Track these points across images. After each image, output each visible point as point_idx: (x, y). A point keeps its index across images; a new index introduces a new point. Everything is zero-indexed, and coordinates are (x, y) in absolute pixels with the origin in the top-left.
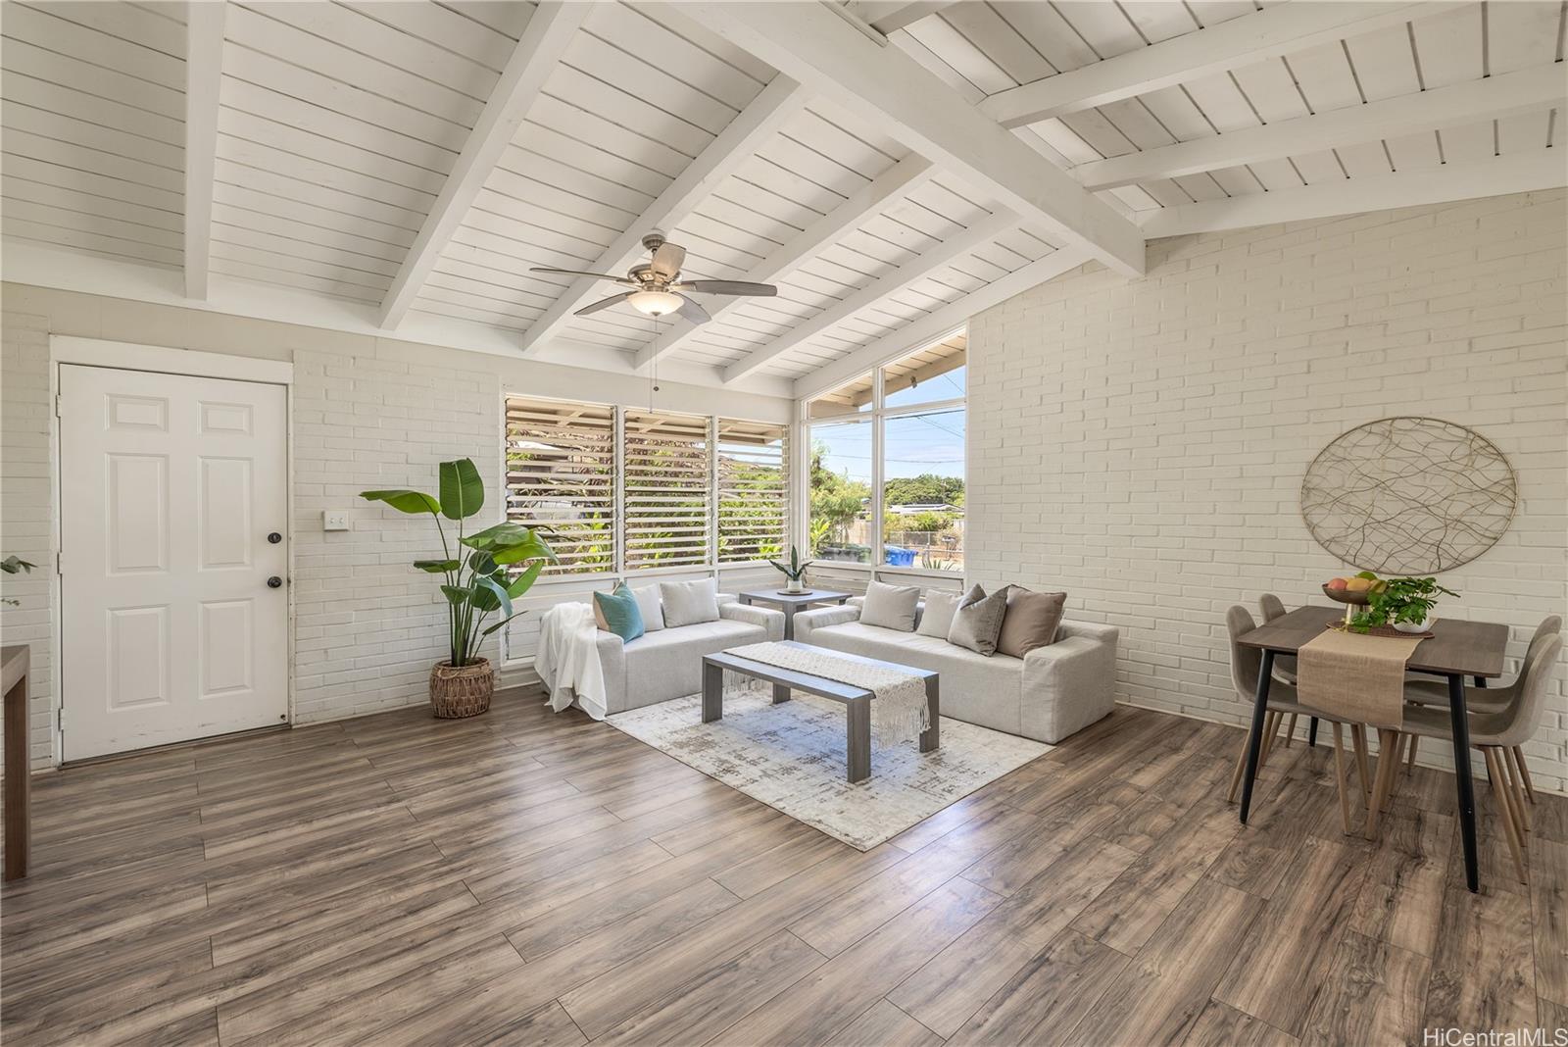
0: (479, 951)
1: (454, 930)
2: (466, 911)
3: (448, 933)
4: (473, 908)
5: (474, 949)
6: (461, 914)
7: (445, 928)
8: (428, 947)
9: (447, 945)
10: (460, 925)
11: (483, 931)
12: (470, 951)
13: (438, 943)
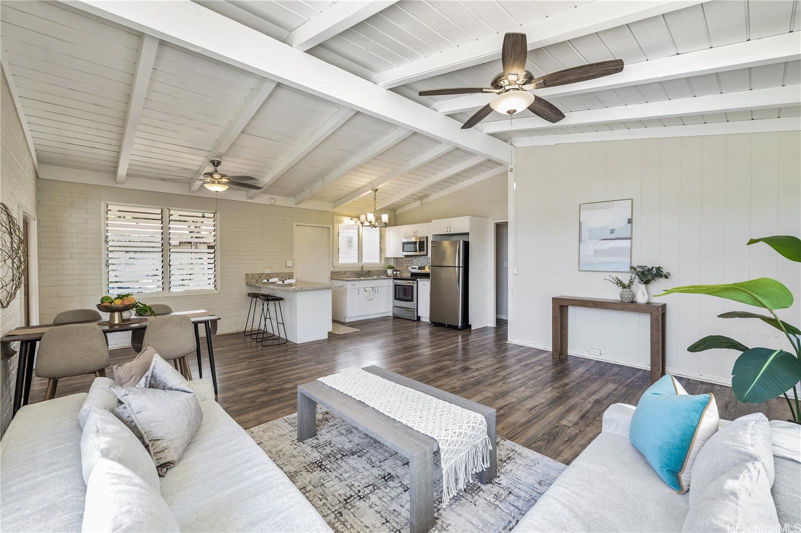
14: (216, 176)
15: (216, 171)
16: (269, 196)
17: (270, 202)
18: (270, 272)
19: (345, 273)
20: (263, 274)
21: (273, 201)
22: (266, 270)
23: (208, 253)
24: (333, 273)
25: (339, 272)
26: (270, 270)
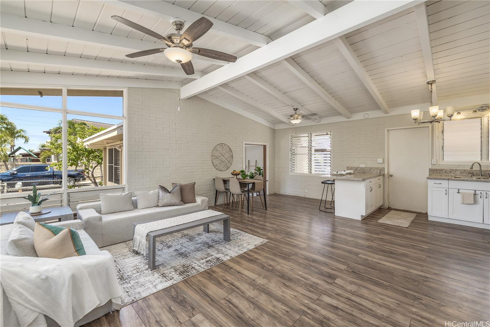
0: (341, 286)
1: (337, 295)
2: (327, 295)
3: (339, 295)
4: (325, 294)
5: (341, 287)
6: (330, 296)
7: (338, 297)
8: (347, 297)
9: (343, 293)
10: (334, 294)
11: (333, 288)
12: (342, 288)
13: (344, 295)
14: (296, 116)
15: (296, 113)
16: (363, 113)
17: (364, 117)
18: (364, 167)
19: (450, 172)
20: (358, 168)
21: (366, 116)
22: (361, 165)
23: (324, 154)
24: (432, 171)
25: (441, 170)
26: (364, 165)
